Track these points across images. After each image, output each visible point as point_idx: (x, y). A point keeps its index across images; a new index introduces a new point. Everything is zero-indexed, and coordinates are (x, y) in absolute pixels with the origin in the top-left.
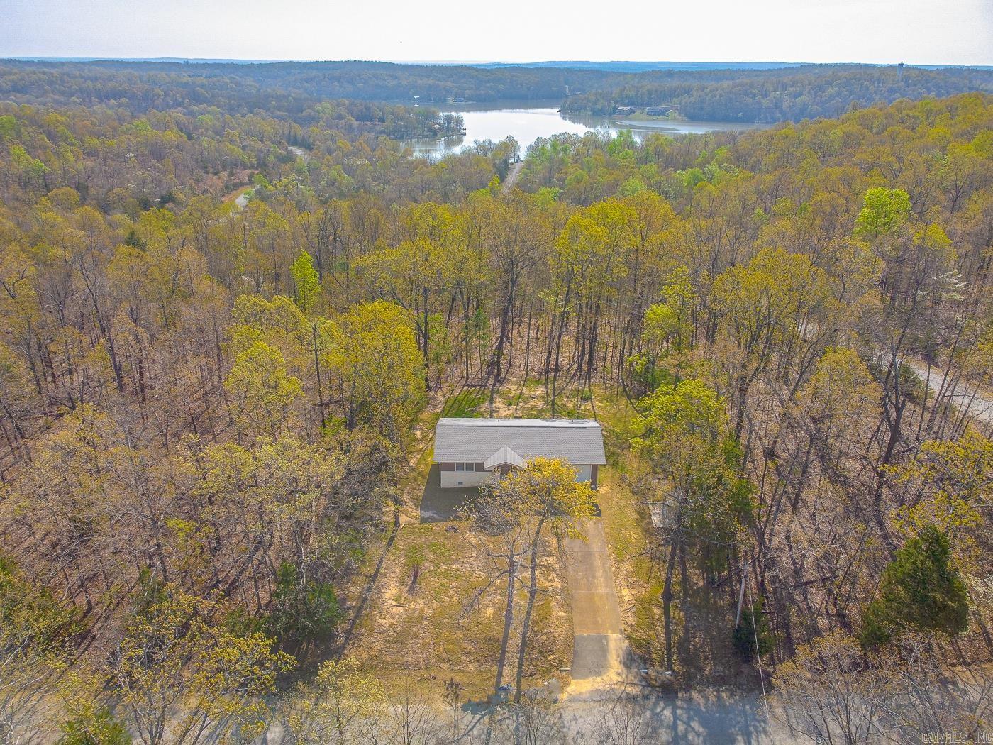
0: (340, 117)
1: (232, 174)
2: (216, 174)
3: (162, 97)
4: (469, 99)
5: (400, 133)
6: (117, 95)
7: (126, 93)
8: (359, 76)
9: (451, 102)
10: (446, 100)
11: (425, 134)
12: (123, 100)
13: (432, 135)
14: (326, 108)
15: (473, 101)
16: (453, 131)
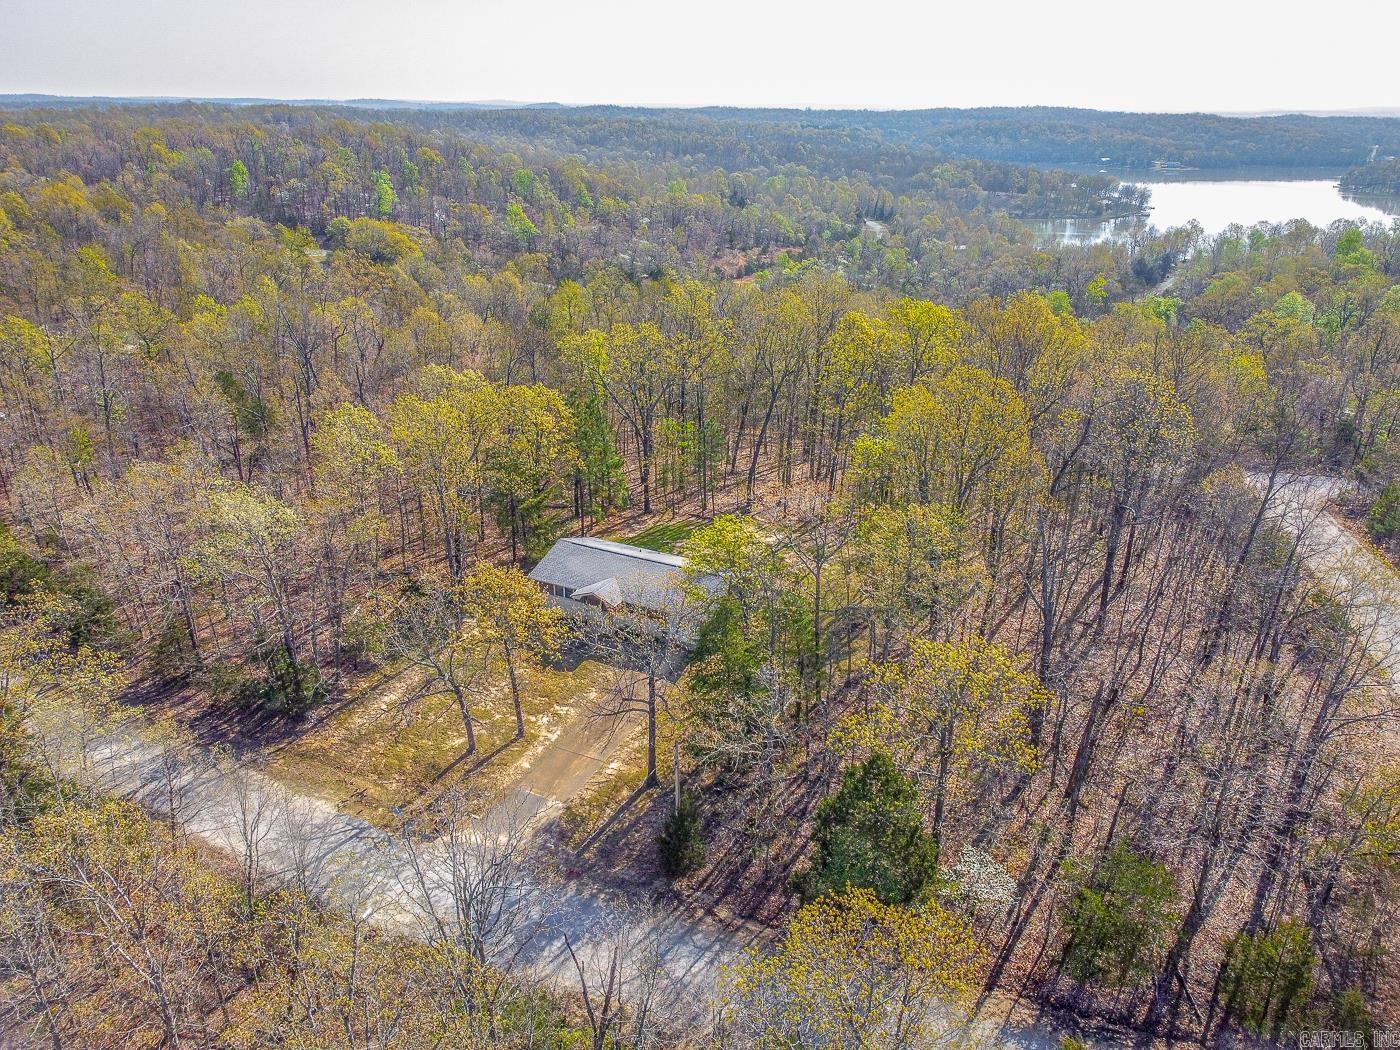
0: (963, 184)
1: (764, 251)
2: (743, 250)
3: (747, 153)
4: (1190, 163)
5: (1048, 209)
6: (694, 149)
7: (707, 146)
8: (1027, 128)
9: (1158, 168)
10: (1149, 164)
11: (1085, 212)
12: (701, 156)
13: (1094, 215)
14: (945, 172)
15: (1195, 167)
16: (1133, 209)
